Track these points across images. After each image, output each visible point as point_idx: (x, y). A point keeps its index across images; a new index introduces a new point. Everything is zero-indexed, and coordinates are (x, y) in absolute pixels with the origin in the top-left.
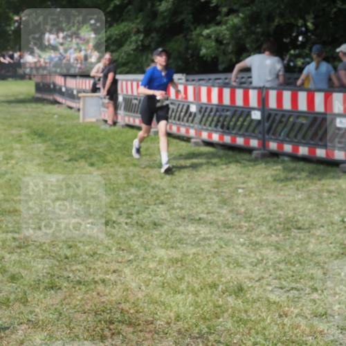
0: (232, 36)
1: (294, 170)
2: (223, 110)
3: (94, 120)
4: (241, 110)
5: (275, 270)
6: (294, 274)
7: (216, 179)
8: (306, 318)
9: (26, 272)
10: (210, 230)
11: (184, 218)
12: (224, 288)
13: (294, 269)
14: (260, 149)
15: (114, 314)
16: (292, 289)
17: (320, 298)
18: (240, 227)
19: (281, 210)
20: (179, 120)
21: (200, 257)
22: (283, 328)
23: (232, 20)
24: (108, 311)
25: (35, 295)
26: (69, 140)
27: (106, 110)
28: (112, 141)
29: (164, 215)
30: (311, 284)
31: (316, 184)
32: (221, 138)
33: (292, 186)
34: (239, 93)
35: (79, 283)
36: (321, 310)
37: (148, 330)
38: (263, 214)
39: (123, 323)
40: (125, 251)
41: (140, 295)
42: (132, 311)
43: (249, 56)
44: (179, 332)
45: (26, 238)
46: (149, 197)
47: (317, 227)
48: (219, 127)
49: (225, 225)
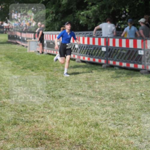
0: (93, 15)
1: (120, 73)
2: (90, 47)
3: (34, 51)
4: (97, 47)
5: (112, 116)
6: (120, 118)
7: (86, 77)
8: (125, 137)
9: (4, 117)
10: (84, 99)
11: (73, 94)
12: (90, 124)
13: (120, 116)
14: (106, 64)
15: (42, 136)
16: (119, 124)
17: (131, 128)
18: (97, 98)
19: (115, 90)
22: (115, 141)
23: (94, 8)
24: (40, 134)
25: (8, 127)
26: (23, 60)
27: (39, 47)
28: (41, 60)
29: (64, 92)
30: (127, 122)
31: (130, 79)
32: (89, 59)
33: (119, 80)
34: (97, 40)
35: (27, 122)
36: (132, 134)
37: (57, 142)
38: (107, 92)
39: (46, 139)
40: (47, 108)
41: (53, 127)
42: (50, 134)
43: (101, 23)
44: (70, 143)
45: (4, 102)
46: (58, 85)
47: (130, 98)
48: (88, 54)
49: (90, 97)
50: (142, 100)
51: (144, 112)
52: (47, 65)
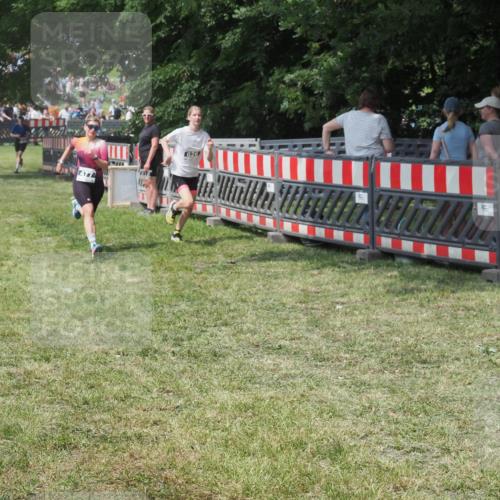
0: (327, 84)
1: (416, 277)
2: (314, 191)
3: (128, 203)
4: (339, 189)
5: (389, 422)
6: (416, 428)
7: (303, 290)
8: (434, 492)
9: (27, 423)
10: (295, 364)
11: (257, 346)
12: (314, 448)
13: (416, 420)
14: (367, 247)
15: (155, 485)
16: (414, 449)
17: (454, 463)
18: (339, 359)
19: (398, 336)
20: (250, 204)
21: (280, 403)
23: (327, 61)
24: (146, 481)
25: (40, 456)
28: (154, 234)
29: (227, 340)
30: (440, 442)
31: (447, 297)
32: (311, 230)
33: (413, 300)
34: (337, 166)
35: (104, 439)
36: (455, 481)
38: (372, 341)
39: (167, 498)
40: (171, 394)
41: (192, 458)
42: (180, 482)
45: (28, 373)
46: (207, 315)
47: (450, 359)
48: (308, 215)
49: (316, 357)
50: (489, 368)
51: (496, 410)
52: (173, 251)
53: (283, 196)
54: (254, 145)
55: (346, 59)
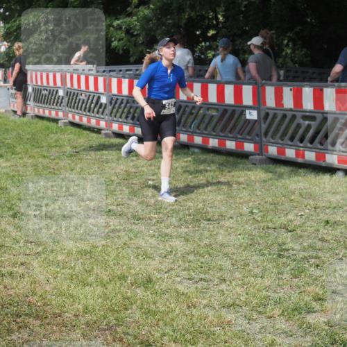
0: (143, 27)
1: (204, 161)
2: (133, 102)
3: (3, 111)
5: (184, 261)
6: (203, 265)
7: (126, 171)
8: (215, 308)
10: (120, 222)
12: (133, 280)
13: (203, 260)
15: (22, 307)
16: (201, 280)
17: (228, 289)
18: (150, 219)
19: (191, 202)
20: (89, 111)
21: (109, 249)
22: (191, 319)
23: (143, 12)
24: (16, 304)
27: (15, 100)
28: (21, 132)
30: (219, 275)
31: (225, 175)
32: (132, 129)
33: (201, 178)
36: (229, 301)
37: (55, 323)
38: (173, 205)
39: (30, 316)
40: (33, 244)
41: (48, 288)
42: (39, 304)
44: (87, 324)
47: (226, 218)
48: (129, 118)
49: (134, 217)
50: (253, 224)
51: (257, 252)
52: (35, 144)
53: (112, 105)
54: (92, 70)
55: (156, 10)
